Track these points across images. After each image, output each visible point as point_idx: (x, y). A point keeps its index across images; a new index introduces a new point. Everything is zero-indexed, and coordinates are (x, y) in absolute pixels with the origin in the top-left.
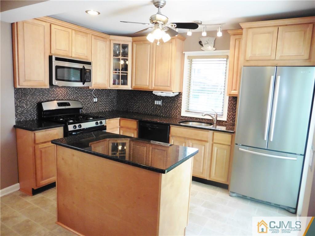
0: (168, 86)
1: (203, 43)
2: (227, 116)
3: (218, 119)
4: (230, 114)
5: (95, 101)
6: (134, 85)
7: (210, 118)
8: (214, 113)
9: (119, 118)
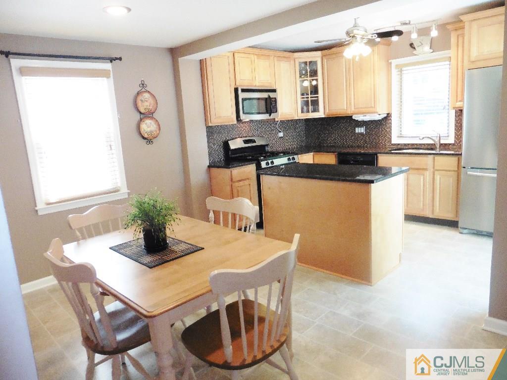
0: (372, 107)
1: (415, 45)
2: (455, 136)
3: (442, 142)
4: (458, 134)
5: (280, 136)
6: (327, 111)
7: (431, 142)
8: (436, 135)
9: (312, 154)
